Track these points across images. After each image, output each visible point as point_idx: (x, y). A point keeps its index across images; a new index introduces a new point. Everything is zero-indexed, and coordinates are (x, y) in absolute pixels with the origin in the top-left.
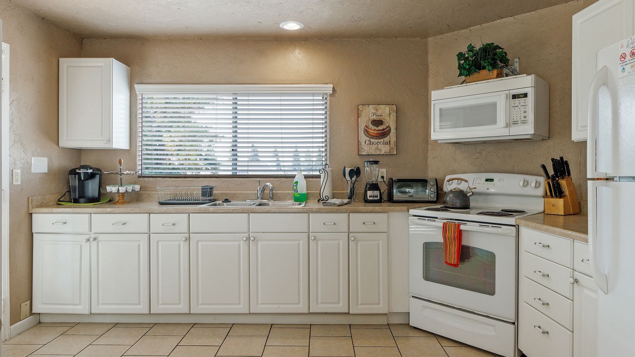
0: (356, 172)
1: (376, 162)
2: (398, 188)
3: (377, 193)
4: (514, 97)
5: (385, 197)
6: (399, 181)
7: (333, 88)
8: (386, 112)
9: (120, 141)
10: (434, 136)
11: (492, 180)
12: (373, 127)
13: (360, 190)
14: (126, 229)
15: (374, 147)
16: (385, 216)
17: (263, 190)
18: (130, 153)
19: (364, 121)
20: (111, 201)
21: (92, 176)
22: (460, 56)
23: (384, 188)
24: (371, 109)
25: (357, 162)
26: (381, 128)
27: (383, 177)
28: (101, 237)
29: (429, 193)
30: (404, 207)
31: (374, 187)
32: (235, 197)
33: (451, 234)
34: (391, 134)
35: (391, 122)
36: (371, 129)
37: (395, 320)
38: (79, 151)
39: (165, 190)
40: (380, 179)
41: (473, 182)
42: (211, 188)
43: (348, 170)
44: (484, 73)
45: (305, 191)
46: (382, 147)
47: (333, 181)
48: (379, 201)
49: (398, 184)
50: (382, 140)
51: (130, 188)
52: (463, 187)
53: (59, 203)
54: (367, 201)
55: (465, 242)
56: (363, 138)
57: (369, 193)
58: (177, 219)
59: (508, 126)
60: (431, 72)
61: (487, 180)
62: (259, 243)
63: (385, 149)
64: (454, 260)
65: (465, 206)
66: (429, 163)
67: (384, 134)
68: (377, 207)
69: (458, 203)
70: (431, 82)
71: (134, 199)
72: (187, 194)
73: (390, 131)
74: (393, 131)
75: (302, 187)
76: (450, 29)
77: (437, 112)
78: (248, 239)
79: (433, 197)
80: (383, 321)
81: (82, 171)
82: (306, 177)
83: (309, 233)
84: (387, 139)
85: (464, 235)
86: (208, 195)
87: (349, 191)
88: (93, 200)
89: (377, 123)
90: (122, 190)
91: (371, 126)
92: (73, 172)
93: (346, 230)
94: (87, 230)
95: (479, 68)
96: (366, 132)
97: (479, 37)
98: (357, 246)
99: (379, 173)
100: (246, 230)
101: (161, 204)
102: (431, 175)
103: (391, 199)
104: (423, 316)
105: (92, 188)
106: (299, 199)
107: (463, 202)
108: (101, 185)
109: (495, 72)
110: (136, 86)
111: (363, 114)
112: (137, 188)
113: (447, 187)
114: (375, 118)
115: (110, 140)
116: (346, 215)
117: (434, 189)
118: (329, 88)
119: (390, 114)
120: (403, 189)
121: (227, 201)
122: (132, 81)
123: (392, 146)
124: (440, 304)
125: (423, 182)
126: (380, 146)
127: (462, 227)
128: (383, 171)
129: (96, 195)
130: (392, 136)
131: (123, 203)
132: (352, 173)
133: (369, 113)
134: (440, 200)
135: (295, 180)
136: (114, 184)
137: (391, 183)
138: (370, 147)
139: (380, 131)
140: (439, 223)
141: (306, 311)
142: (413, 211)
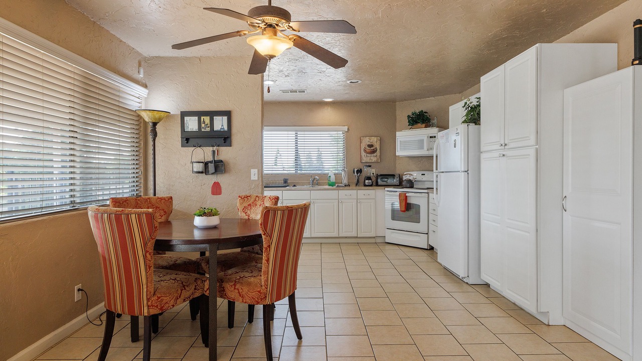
0: (360, 171)
1: (370, 166)
2: (381, 179)
3: (370, 181)
4: (431, 137)
5: (374, 184)
6: (381, 175)
7: (348, 128)
8: (374, 141)
10: (398, 154)
11: (424, 174)
12: (368, 148)
13: (362, 180)
15: (369, 158)
16: (374, 191)
17: (313, 180)
19: (363, 146)
22: (409, 117)
23: (374, 179)
24: (367, 139)
25: (361, 166)
26: (372, 148)
27: (373, 174)
29: (395, 181)
30: (383, 187)
31: (369, 178)
32: (299, 184)
33: (403, 198)
34: (378, 151)
35: (377, 146)
37: (379, 240)
40: (372, 175)
41: (415, 175)
42: (287, 180)
43: (356, 170)
44: (419, 125)
45: (334, 181)
46: (373, 158)
47: (348, 175)
48: (371, 186)
49: (381, 177)
50: (373, 155)
52: (411, 178)
54: (365, 185)
55: (408, 201)
56: (363, 154)
57: (367, 181)
58: (277, 193)
59: (428, 150)
60: (397, 120)
61: (422, 175)
62: (316, 204)
63: (374, 159)
64: (403, 209)
65: (412, 187)
66: (396, 166)
67: (374, 152)
68: (370, 188)
69: (408, 186)
70: (398, 125)
74: (378, 150)
75: (333, 179)
76: (405, 100)
77: (399, 142)
79: (398, 183)
80: (373, 241)
82: (335, 174)
83: (338, 199)
84: (375, 154)
85: (408, 198)
86: (286, 183)
87: (356, 180)
89: (370, 146)
91: (367, 148)
93: (356, 198)
95: (417, 123)
96: (365, 151)
97: (418, 107)
98: (361, 206)
99: (372, 172)
100: (309, 198)
102: (398, 172)
103: (377, 185)
104: (392, 237)
106: (332, 185)
107: (411, 184)
109: (424, 125)
111: (363, 141)
113: (405, 178)
114: (369, 143)
116: (356, 191)
117: (398, 179)
118: (346, 128)
119: (377, 141)
120: (383, 180)
121: (295, 186)
123: (378, 157)
125: (393, 176)
126: (372, 158)
127: (407, 195)
128: (373, 171)
130: (378, 152)
132: (358, 171)
133: (366, 141)
134: (400, 184)
135: (329, 175)
137: (377, 176)
138: (367, 158)
139: (371, 150)
140: (398, 194)
141: (337, 236)
142: (387, 189)
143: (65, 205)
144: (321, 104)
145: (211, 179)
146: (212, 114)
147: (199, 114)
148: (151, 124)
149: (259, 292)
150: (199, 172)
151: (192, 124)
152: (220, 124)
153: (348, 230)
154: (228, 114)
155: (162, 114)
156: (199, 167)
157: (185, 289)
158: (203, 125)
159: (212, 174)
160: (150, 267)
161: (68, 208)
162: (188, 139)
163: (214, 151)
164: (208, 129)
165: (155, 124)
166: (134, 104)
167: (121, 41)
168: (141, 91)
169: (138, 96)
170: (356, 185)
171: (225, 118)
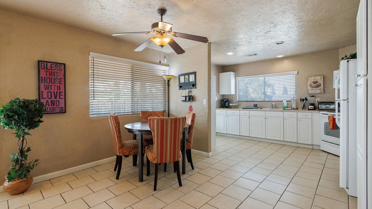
0: (305, 100)
1: (313, 96)
3: (313, 107)
6: (322, 102)
7: (298, 72)
8: (319, 79)
9: (233, 92)
10: (334, 87)
12: (313, 84)
13: (306, 105)
14: (234, 114)
15: (314, 91)
16: (311, 113)
17: (272, 105)
18: (235, 95)
19: (309, 82)
20: (231, 108)
21: (226, 101)
24: (313, 78)
25: (306, 96)
26: (317, 84)
27: (318, 101)
28: (229, 116)
31: (312, 104)
32: (264, 107)
35: (321, 81)
36: (312, 85)
37: (315, 147)
38: (223, 95)
39: (244, 105)
40: (315, 102)
42: (257, 105)
43: (302, 99)
45: (286, 106)
46: (317, 91)
47: (296, 102)
48: (314, 109)
50: (317, 88)
51: (235, 104)
53: (219, 108)
54: (309, 109)
56: (309, 88)
57: (309, 107)
58: (247, 112)
62: (268, 120)
67: (319, 86)
71: (236, 107)
72: (250, 106)
73: (320, 85)
74: (322, 85)
75: (285, 104)
77: (335, 78)
78: (265, 118)
80: (311, 147)
81: (224, 100)
82: (287, 101)
83: (284, 117)
84: (319, 88)
86: (256, 106)
87: (303, 106)
88: (227, 107)
89: (316, 82)
90: (233, 105)
92: (222, 100)
93: (296, 117)
94: (226, 114)
96: (311, 86)
98: (300, 122)
99: (316, 100)
100: (265, 116)
101: (243, 108)
103: (319, 109)
104: (324, 146)
105: (227, 104)
108: (229, 104)
110: (237, 77)
111: (309, 80)
112: (237, 104)
114: (314, 81)
115: (230, 92)
116: (296, 113)
118: (296, 72)
119: (321, 79)
121: (261, 108)
122: (236, 76)
123: (321, 90)
124: (330, 142)
126: (316, 91)
128: (318, 99)
129: (228, 106)
130: (322, 87)
131: (234, 108)
133: (312, 79)
135: (283, 102)
136: (232, 103)
137: (319, 103)
138: (312, 91)
139: (316, 85)
140: (328, 116)
141: (283, 140)
142: (321, 112)
143: (130, 112)
144: (275, 60)
145: (188, 104)
146: (189, 74)
147: (184, 75)
148: (167, 81)
149: (152, 156)
150: (183, 101)
151: (182, 80)
152: (192, 78)
153: (290, 137)
154: (195, 73)
155: (172, 77)
156: (184, 99)
157: (134, 149)
158: (186, 80)
159: (188, 101)
160: (118, 138)
161: (131, 113)
162: (181, 87)
163: (189, 91)
164: (187, 81)
165: (169, 81)
166: (161, 74)
167: (154, 50)
168: (166, 68)
169: (164, 70)
170: (303, 109)
171: (193, 75)
